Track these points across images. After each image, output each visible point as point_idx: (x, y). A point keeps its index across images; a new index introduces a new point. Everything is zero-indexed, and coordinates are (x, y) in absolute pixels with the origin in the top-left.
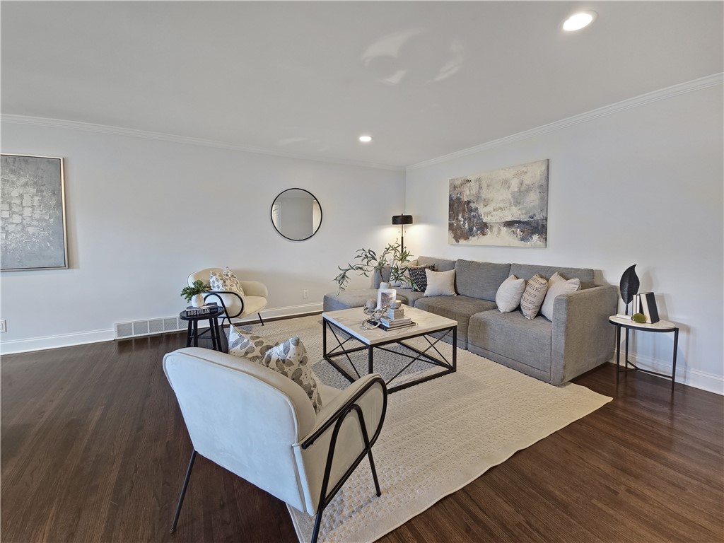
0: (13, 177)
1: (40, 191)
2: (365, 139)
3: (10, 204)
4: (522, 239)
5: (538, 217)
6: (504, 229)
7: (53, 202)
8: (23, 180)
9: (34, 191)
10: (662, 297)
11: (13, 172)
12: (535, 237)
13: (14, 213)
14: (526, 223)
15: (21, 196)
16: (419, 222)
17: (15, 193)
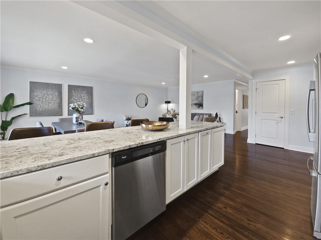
0: (82, 92)
1: (88, 95)
2: (163, 83)
3: (81, 98)
4: (198, 108)
5: (201, 103)
6: (194, 105)
7: (91, 98)
8: (85, 92)
9: (87, 95)
10: (222, 118)
11: (82, 90)
12: (201, 107)
13: (82, 100)
14: (199, 104)
15: (84, 96)
16: (172, 103)
17: (83, 95)
